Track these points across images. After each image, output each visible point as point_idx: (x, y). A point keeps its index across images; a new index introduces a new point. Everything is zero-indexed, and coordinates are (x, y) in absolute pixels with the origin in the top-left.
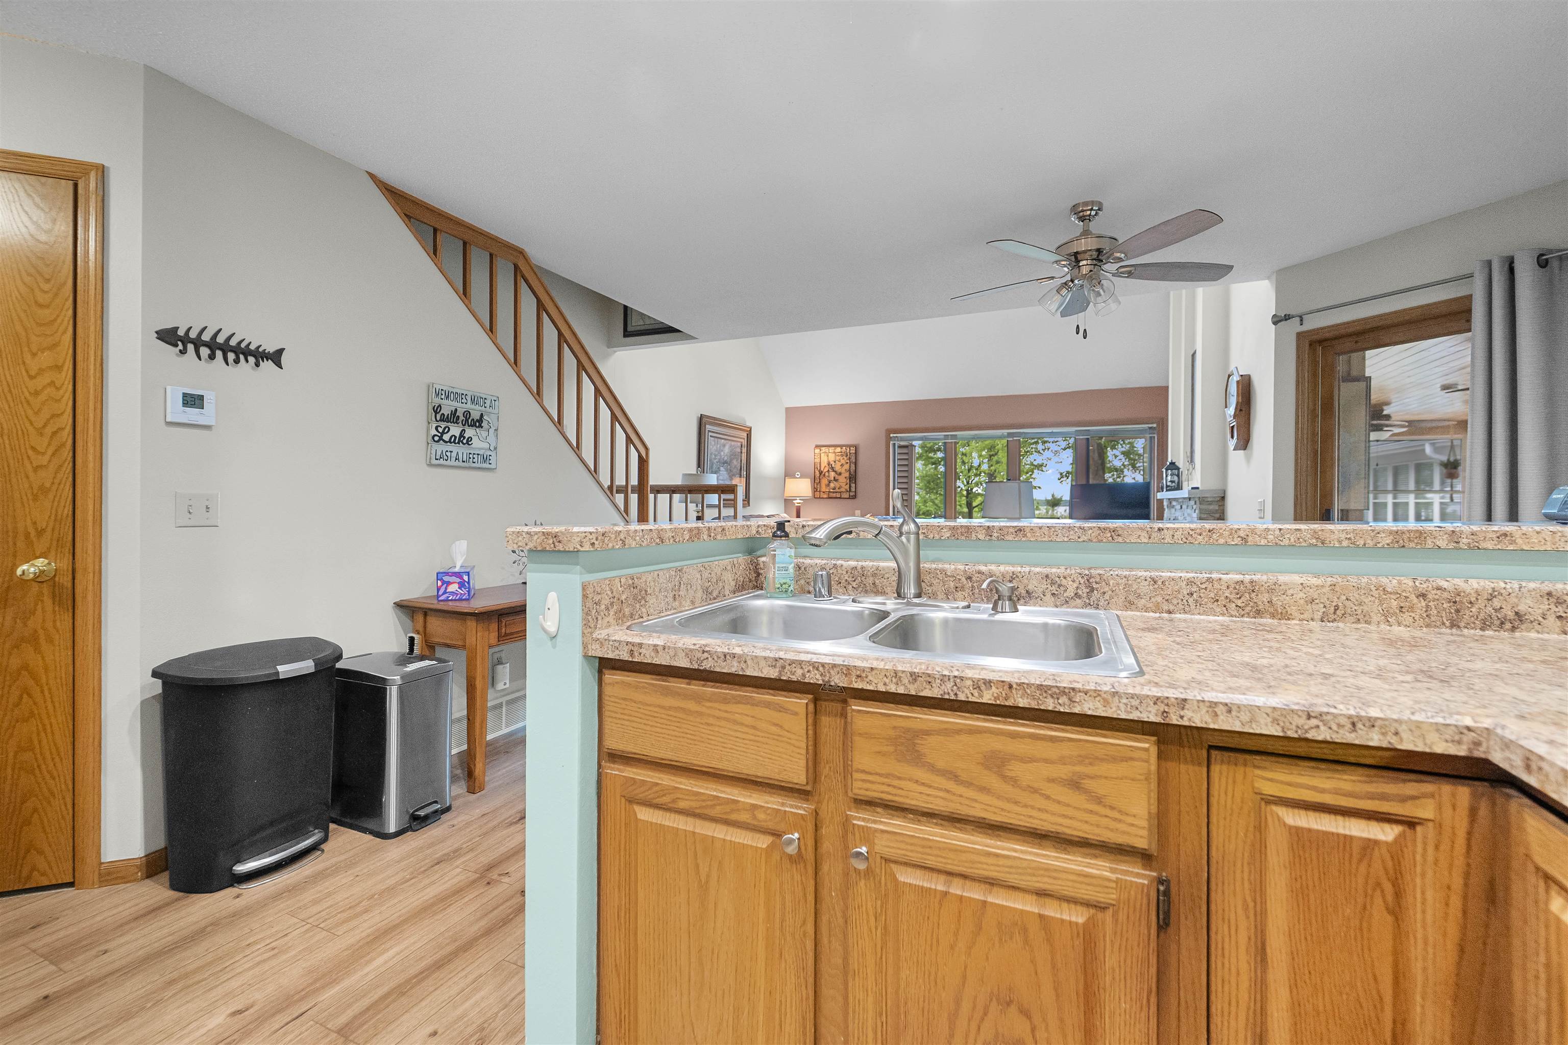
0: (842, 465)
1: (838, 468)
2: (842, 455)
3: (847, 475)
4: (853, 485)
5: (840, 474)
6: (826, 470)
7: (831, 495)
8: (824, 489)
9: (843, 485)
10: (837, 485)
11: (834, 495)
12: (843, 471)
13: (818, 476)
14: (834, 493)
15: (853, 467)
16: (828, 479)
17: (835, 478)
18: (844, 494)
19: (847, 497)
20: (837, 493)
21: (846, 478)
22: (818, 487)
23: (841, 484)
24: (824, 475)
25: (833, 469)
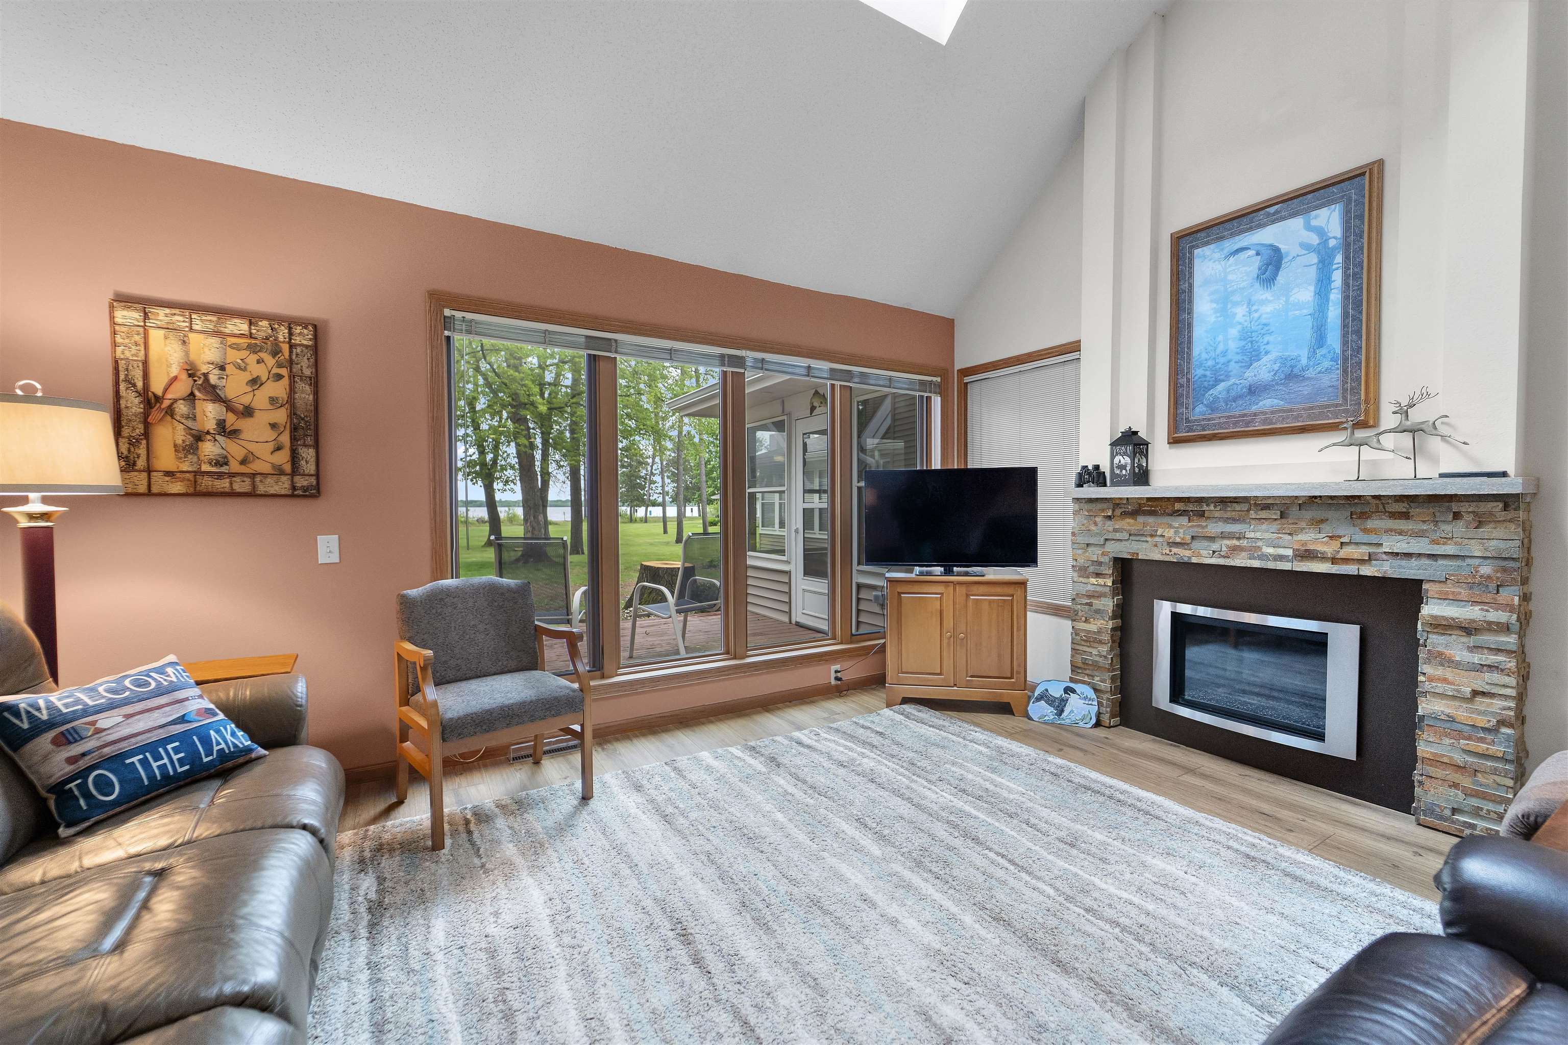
0: (255, 382)
1: (236, 387)
2: (253, 349)
3: (281, 416)
4: (308, 454)
5: (248, 412)
6: (182, 388)
7: (206, 483)
8: (166, 458)
9: (264, 451)
10: (235, 450)
11: (224, 484)
12: (260, 399)
13: (136, 415)
14: (220, 475)
15: (305, 393)
16: (190, 423)
17: (221, 424)
18: (269, 480)
19: (283, 492)
20: (232, 475)
21: (273, 426)
22: (142, 451)
23: (252, 447)
24: (170, 411)
25: (213, 393)
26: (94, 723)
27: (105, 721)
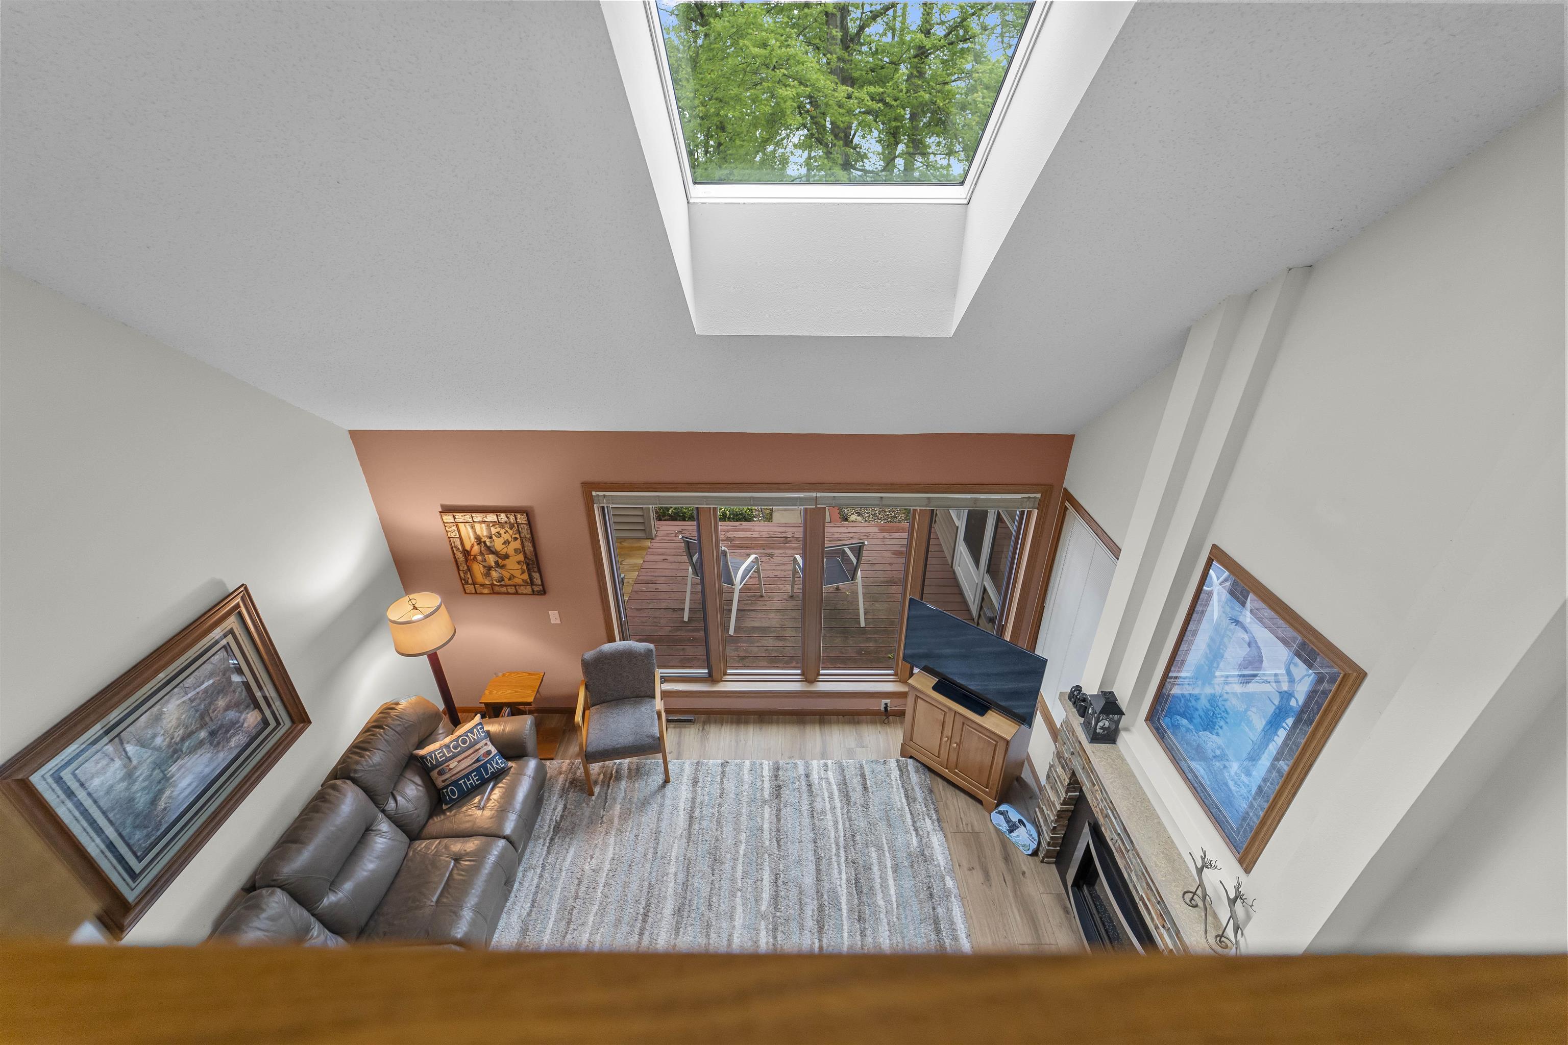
0: (507, 544)
1: (498, 544)
2: (503, 527)
3: (521, 557)
4: (536, 575)
5: (506, 557)
6: (477, 548)
7: (497, 589)
8: (479, 578)
9: (517, 573)
10: (505, 573)
11: (504, 589)
12: (510, 550)
13: (462, 561)
14: (502, 586)
15: (529, 547)
16: (483, 564)
17: (497, 563)
18: (522, 588)
19: (529, 593)
20: (506, 586)
21: (519, 563)
22: (469, 576)
23: (512, 572)
24: (475, 558)
25: (491, 550)
26: (448, 766)
27: (453, 764)
